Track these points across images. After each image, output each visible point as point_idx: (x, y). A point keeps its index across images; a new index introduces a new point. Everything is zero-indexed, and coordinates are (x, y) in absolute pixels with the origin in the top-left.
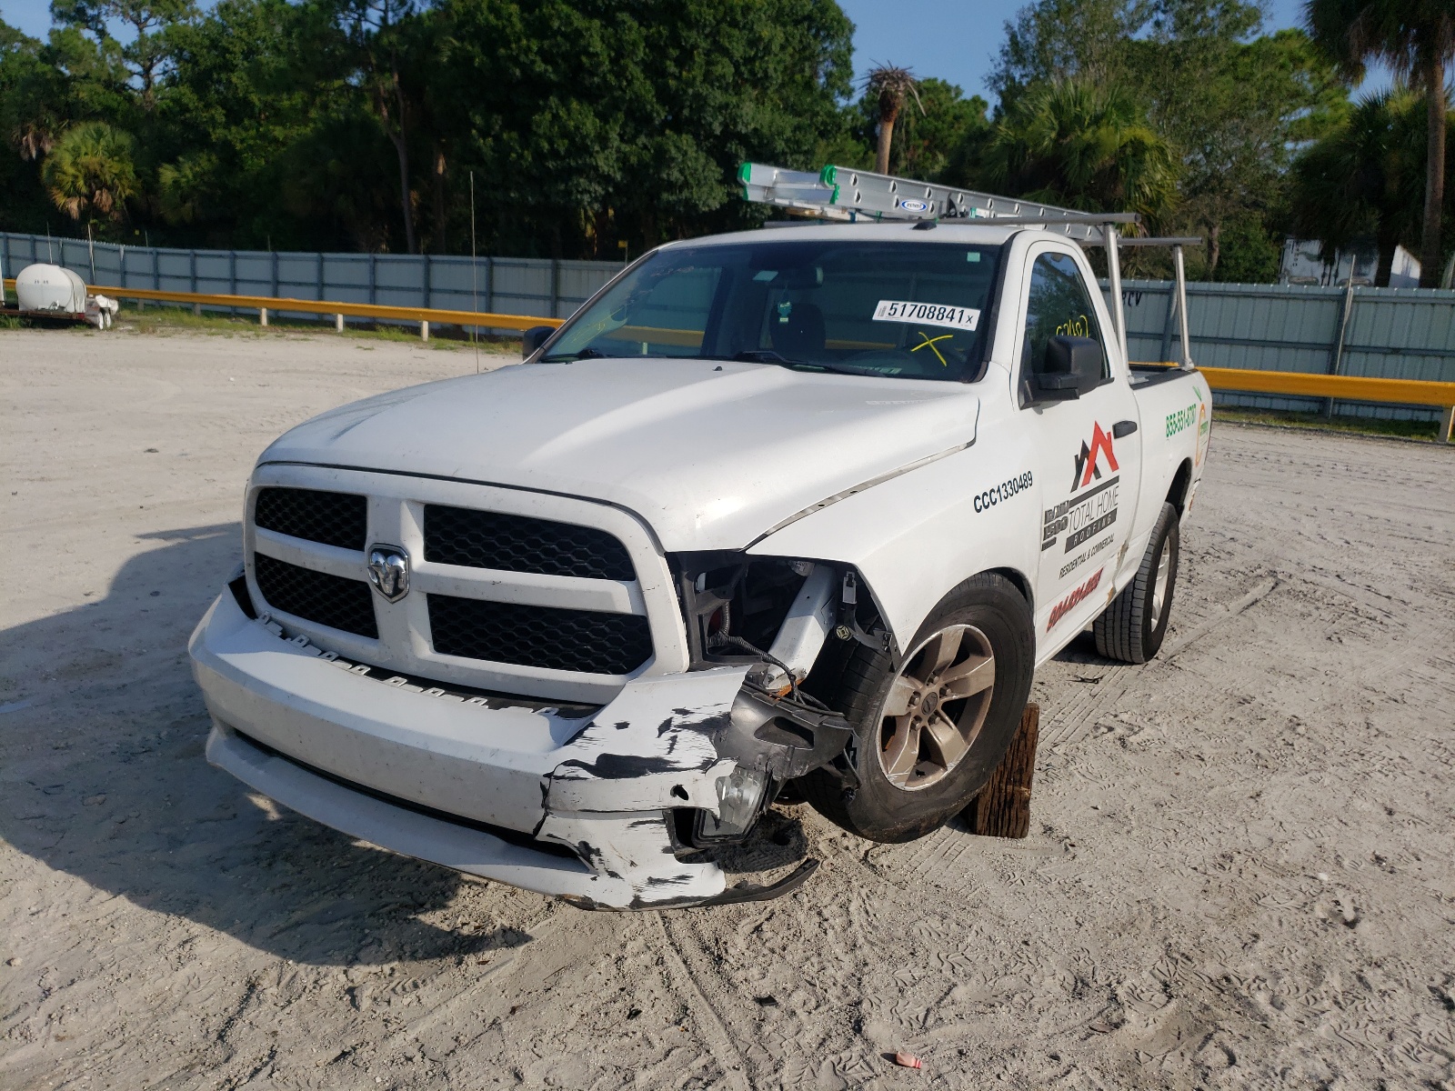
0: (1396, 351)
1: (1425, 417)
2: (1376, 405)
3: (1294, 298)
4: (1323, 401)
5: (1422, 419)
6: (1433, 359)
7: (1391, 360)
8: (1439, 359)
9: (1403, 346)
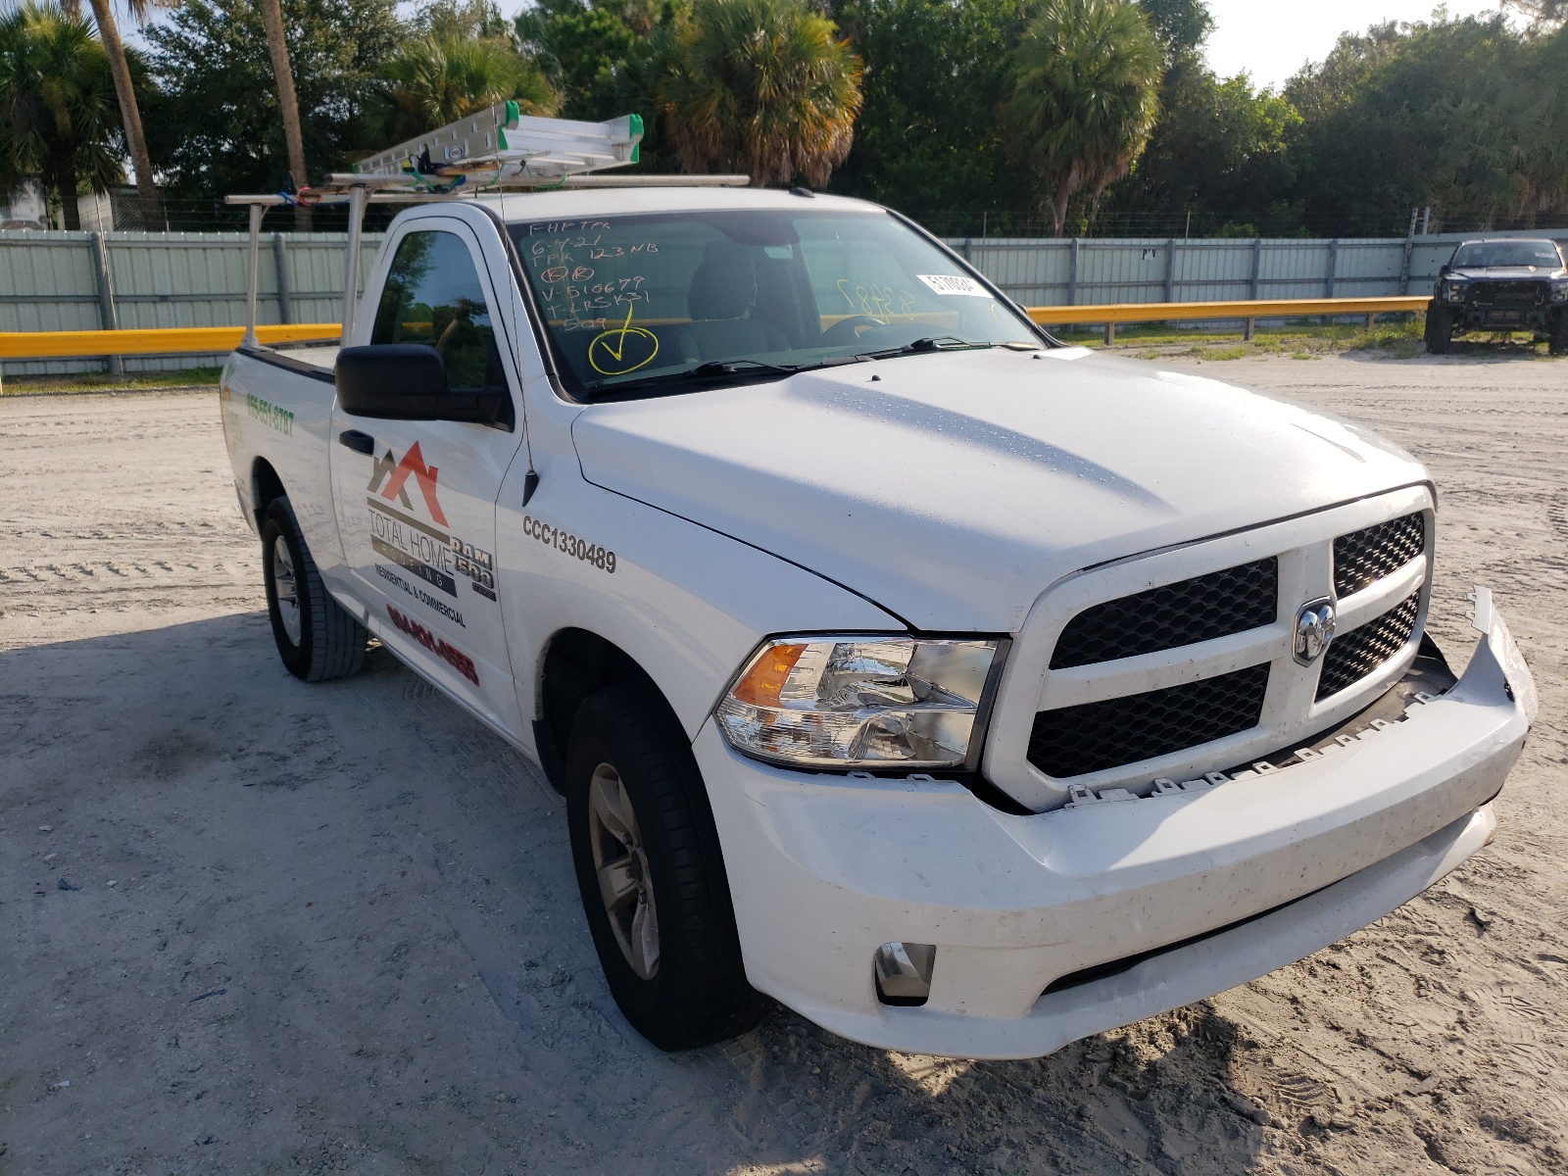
0: (164, 298)
1: (210, 363)
2: (180, 356)
3: (37, 245)
4: (106, 359)
5: (208, 366)
6: (201, 304)
7: (162, 308)
8: (207, 304)
9: (169, 292)
